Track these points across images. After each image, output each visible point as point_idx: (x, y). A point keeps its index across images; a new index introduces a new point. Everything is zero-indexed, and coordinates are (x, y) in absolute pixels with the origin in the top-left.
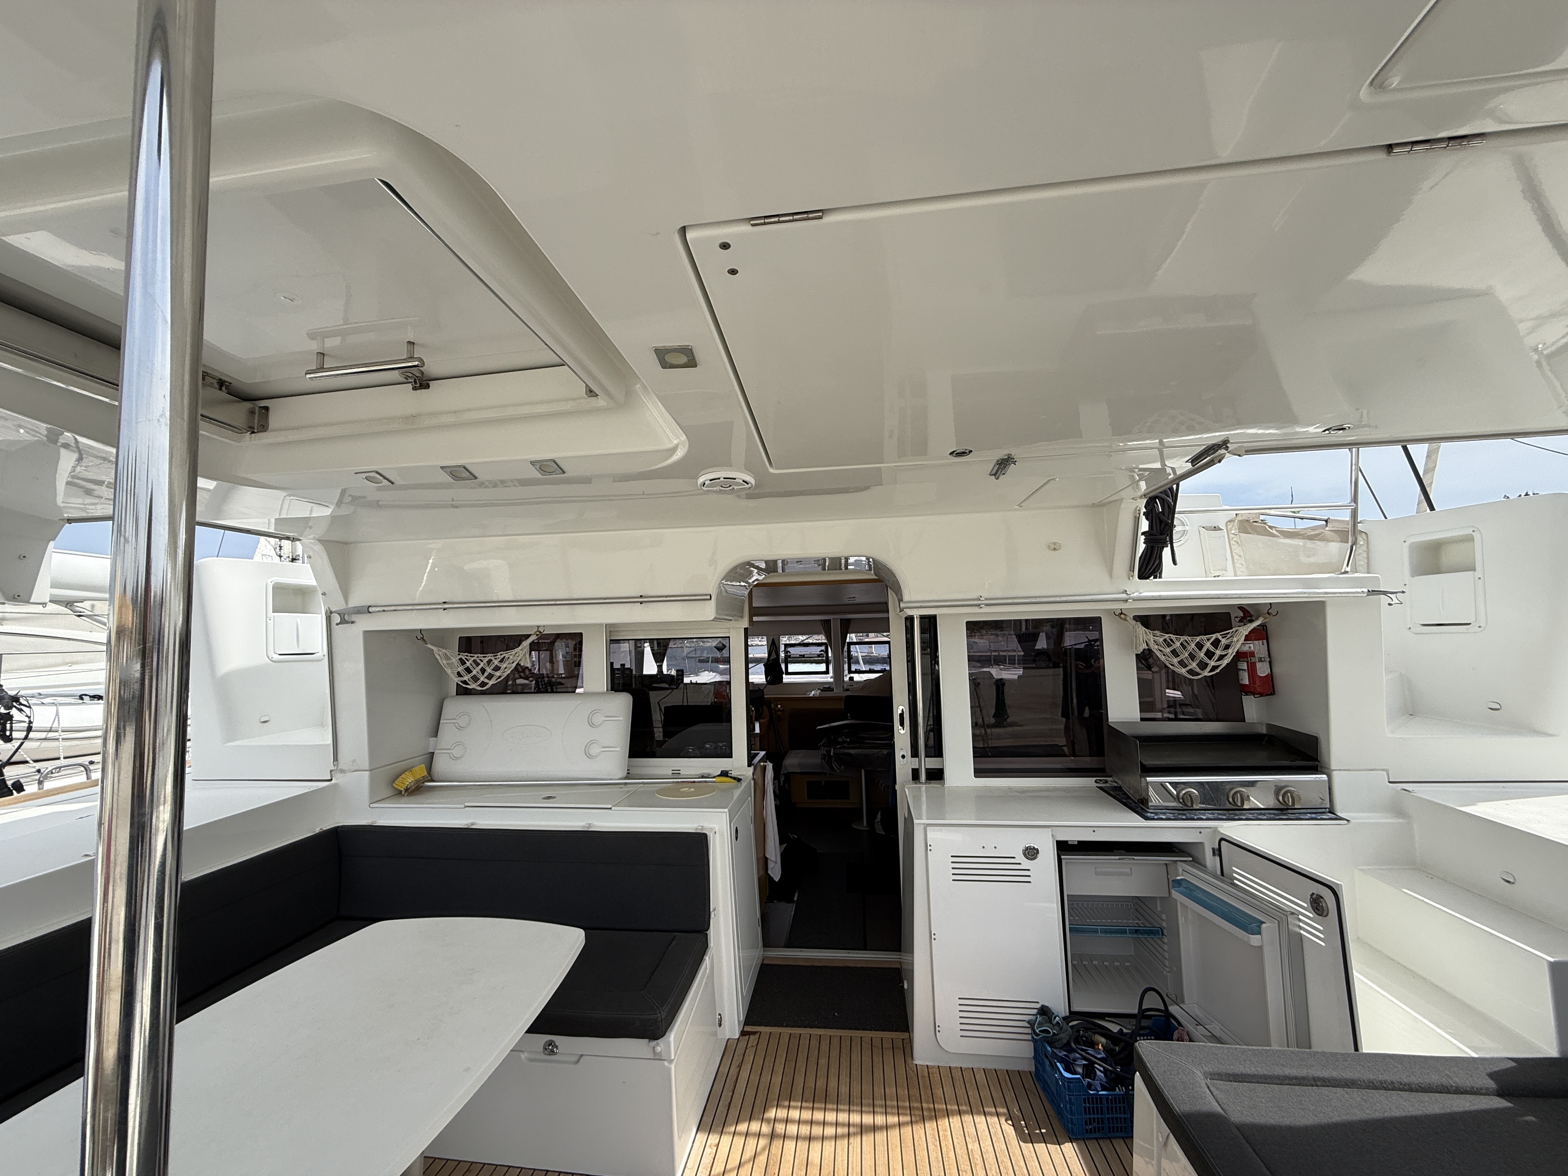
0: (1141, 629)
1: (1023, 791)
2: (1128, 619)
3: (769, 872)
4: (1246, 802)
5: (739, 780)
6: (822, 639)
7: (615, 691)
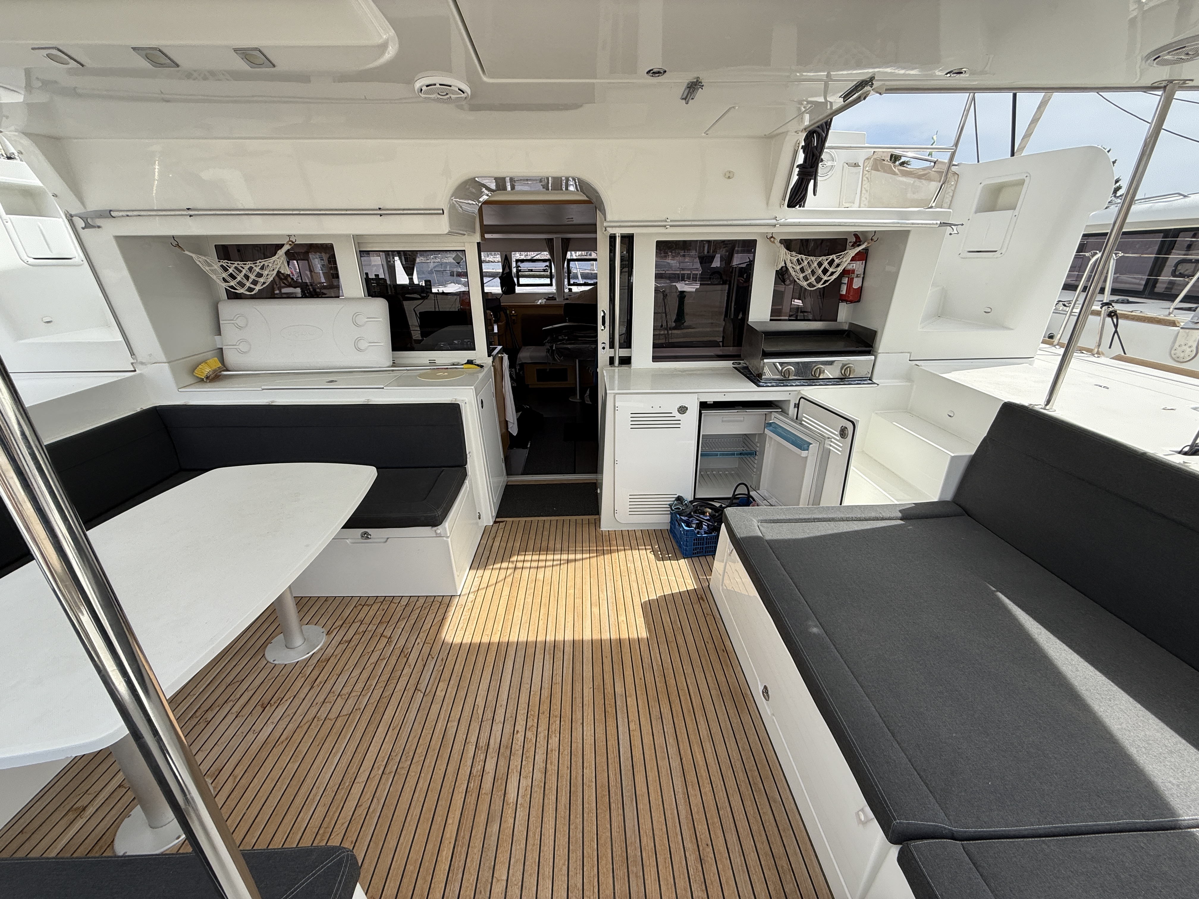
0: (783, 250)
1: (684, 371)
2: (775, 242)
3: (509, 430)
4: (821, 374)
5: (482, 367)
6: (546, 255)
7: (372, 297)
